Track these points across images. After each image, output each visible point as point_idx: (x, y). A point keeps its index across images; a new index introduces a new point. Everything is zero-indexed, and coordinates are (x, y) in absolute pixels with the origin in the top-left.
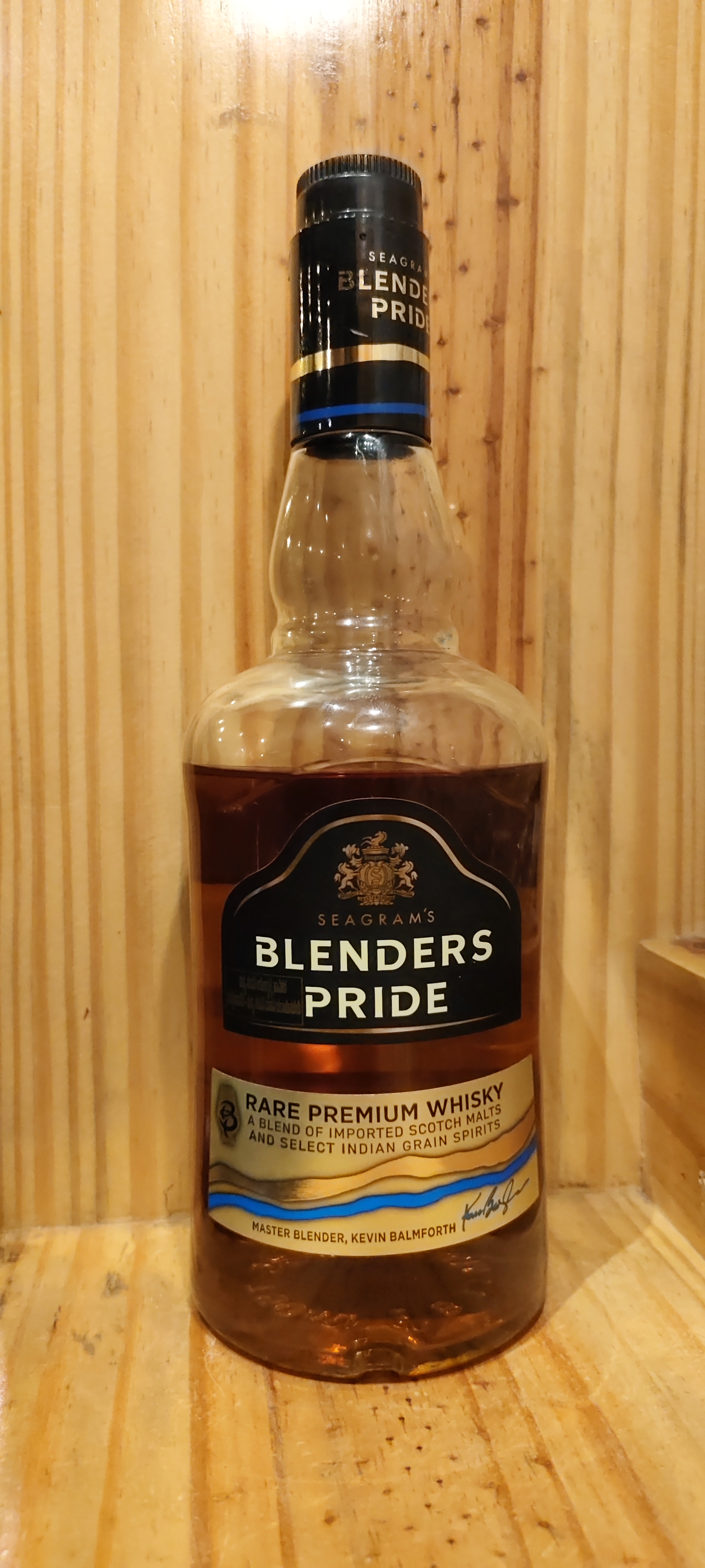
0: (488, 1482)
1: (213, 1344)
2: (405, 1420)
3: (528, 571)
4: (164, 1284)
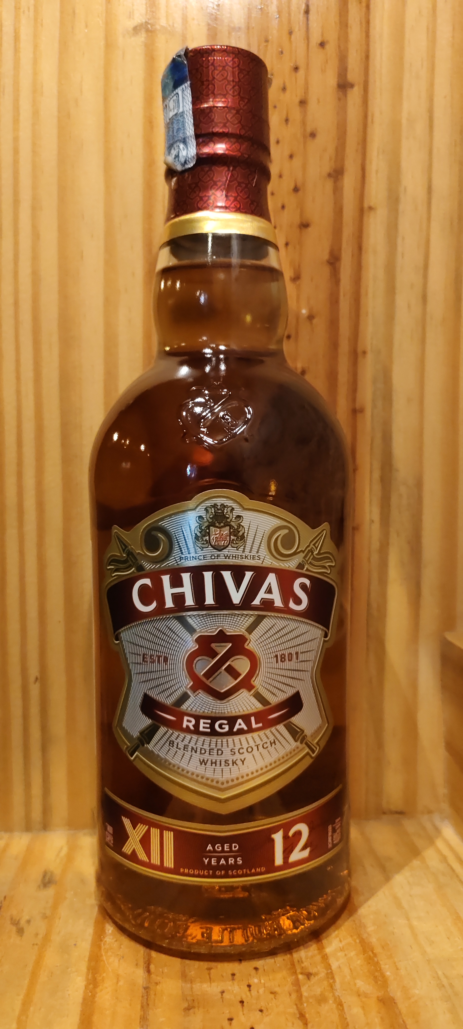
1: (110, 932)
2: (245, 1004)
3: (360, 359)
4: (83, 881)
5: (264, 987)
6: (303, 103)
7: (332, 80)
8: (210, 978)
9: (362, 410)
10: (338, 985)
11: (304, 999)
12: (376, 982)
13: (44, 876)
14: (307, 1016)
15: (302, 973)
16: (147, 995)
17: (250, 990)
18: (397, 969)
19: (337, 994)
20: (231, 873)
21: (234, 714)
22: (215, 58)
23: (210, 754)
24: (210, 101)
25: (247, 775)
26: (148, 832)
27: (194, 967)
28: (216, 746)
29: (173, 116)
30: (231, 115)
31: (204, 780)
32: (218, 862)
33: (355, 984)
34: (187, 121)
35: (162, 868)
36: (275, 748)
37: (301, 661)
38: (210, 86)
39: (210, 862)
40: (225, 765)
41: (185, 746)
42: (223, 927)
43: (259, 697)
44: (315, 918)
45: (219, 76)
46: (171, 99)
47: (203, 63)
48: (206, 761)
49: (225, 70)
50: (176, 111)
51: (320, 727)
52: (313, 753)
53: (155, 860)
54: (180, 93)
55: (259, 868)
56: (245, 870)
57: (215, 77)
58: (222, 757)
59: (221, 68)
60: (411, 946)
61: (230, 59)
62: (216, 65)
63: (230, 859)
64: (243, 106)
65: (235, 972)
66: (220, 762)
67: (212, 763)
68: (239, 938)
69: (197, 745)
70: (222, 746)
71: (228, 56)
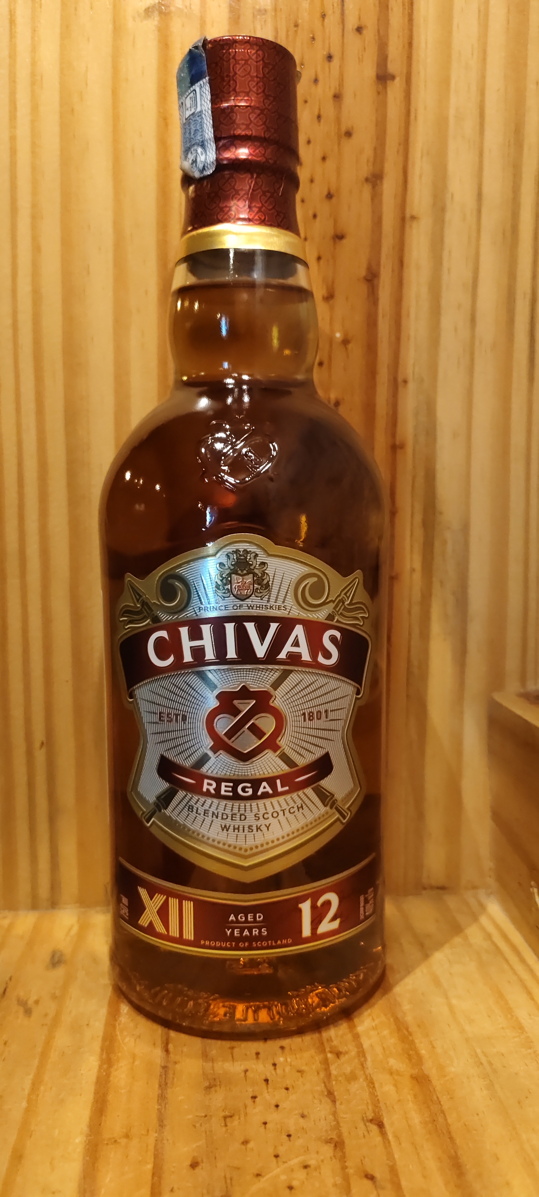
0: (329, 1138)
1: (125, 1011)
2: (269, 1082)
3: (400, 389)
4: (95, 960)
5: (291, 1066)
6: (337, 97)
7: (370, 71)
8: (233, 1057)
9: (402, 446)
10: (369, 1063)
11: (333, 1077)
12: (410, 1060)
13: (53, 956)
14: (336, 1093)
15: (331, 1052)
16: (165, 1075)
17: (275, 1069)
18: (433, 1047)
19: (367, 1072)
20: (255, 945)
21: (258, 776)
22: (237, 50)
23: (232, 820)
24: (231, 100)
25: (273, 842)
26: (166, 902)
27: (216, 1046)
28: (239, 811)
29: (189, 116)
30: (255, 116)
31: (226, 847)
32: (242, 932)
33: (388, 1063)
34: (205, 121)
35: (180, 940)
36: (302, 813)
37: (331, 720)
38: (232, 82)
39: (233, 932)
40: (249, 832)
41: (205, 810)
42: (246, 1004)
43: (285, 758)
44: (345, 996)
45: (241, 70)
46: (188, 96)
47: (223, 56)
48: (228, 827)
49: (248, 64)
50: (193, 110)
51: (352, 791)
52: (344, 818)
53: (174, 932)
54: (198, 90)
55: (285, 940)
56: (270, 942)
57: (237, 72)
58: (246, 823)
59: (243, 62)
60: (448, 1025)
61: (253, 52)
62: (237, 58)
63: (254, 930)
64: (269, 105)
65: (260, 1050)
66: (244, 828)
67: (234, 829)
68: (264, 1016)
69: (218, 810)
70: (245, 811)
71: (252, 48)
